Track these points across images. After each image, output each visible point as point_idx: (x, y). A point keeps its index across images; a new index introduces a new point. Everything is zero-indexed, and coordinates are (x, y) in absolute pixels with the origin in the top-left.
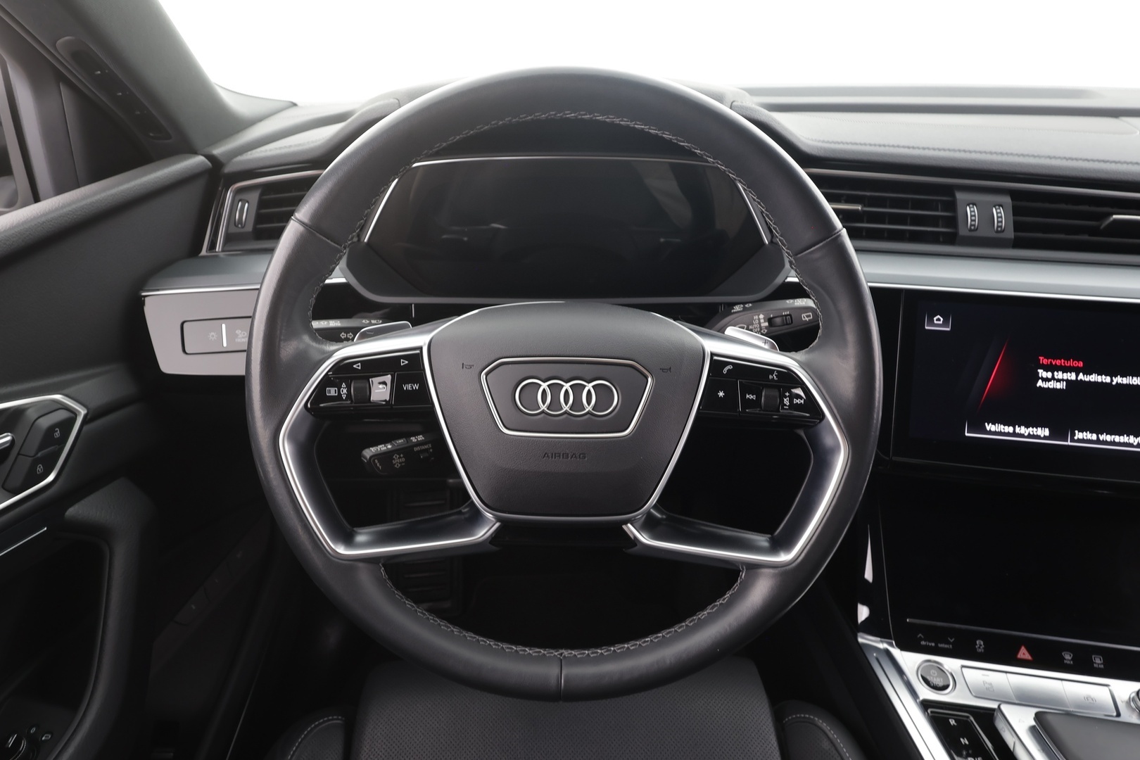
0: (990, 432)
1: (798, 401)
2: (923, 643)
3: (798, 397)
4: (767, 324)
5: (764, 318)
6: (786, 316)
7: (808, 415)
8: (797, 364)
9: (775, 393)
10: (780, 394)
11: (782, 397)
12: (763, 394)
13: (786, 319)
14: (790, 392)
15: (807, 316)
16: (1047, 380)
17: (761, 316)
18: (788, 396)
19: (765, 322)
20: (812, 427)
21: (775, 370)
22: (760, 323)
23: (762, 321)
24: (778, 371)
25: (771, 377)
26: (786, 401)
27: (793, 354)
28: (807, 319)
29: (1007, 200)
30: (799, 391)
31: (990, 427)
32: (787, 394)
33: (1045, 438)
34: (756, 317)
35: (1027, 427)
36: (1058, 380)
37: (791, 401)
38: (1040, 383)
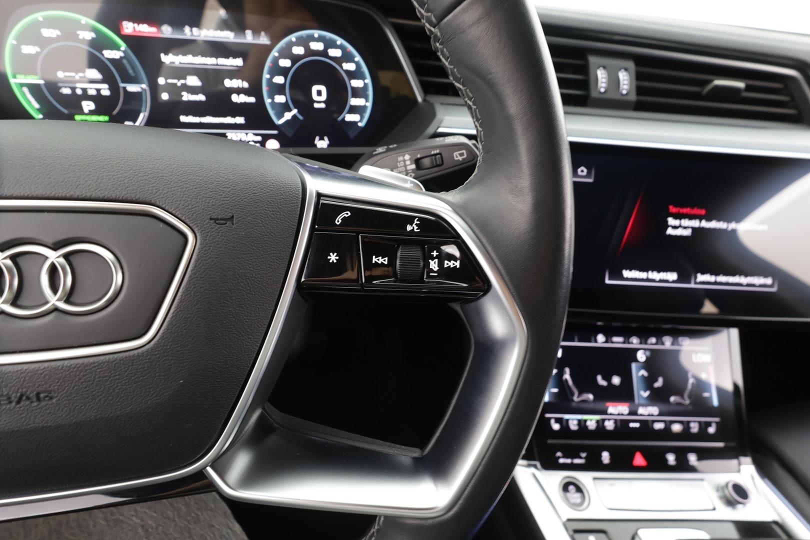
0: (627, 279)
1: (451, 264)
2: (562, 461)
3: (451, 257)
4: (413, 166)
5: (410, 159)
6: (435, 155)
7: (465, 285)
8: (449, 208)
9: (416, 253)
10: (424, 254)
11: (428, 257)
12: (399, 254)
13: (435, 159)
14: (439, 250)
15: (461, 155)
16: (675, 227)
17: (407, 157)
18: (437, 257)
19: (411, 164)
20: (473, 301)
21: (415, 217)
22: (405, 166)
23: (408, 163)
24: (420, 219)
25: (409, 228)
26: (434, 265)
27: (443, 195)
28: (460, 158)
29: (631, 65)
30: (452, 250)
31: (626, 273)
32: (435, 254)
33: (674, 282)
34: (401, 158)
35: (659, 272)
36: (685, 228)
37: (441, 264)
38: (670, 231)
